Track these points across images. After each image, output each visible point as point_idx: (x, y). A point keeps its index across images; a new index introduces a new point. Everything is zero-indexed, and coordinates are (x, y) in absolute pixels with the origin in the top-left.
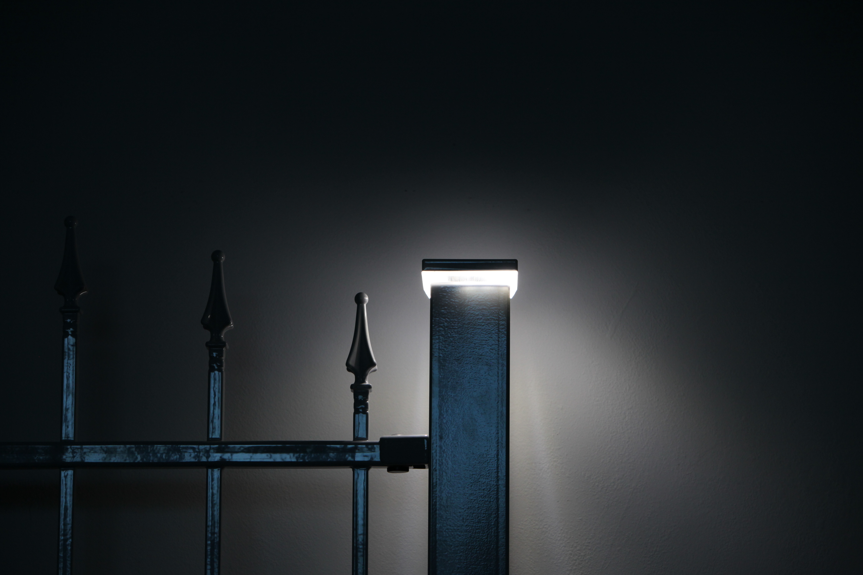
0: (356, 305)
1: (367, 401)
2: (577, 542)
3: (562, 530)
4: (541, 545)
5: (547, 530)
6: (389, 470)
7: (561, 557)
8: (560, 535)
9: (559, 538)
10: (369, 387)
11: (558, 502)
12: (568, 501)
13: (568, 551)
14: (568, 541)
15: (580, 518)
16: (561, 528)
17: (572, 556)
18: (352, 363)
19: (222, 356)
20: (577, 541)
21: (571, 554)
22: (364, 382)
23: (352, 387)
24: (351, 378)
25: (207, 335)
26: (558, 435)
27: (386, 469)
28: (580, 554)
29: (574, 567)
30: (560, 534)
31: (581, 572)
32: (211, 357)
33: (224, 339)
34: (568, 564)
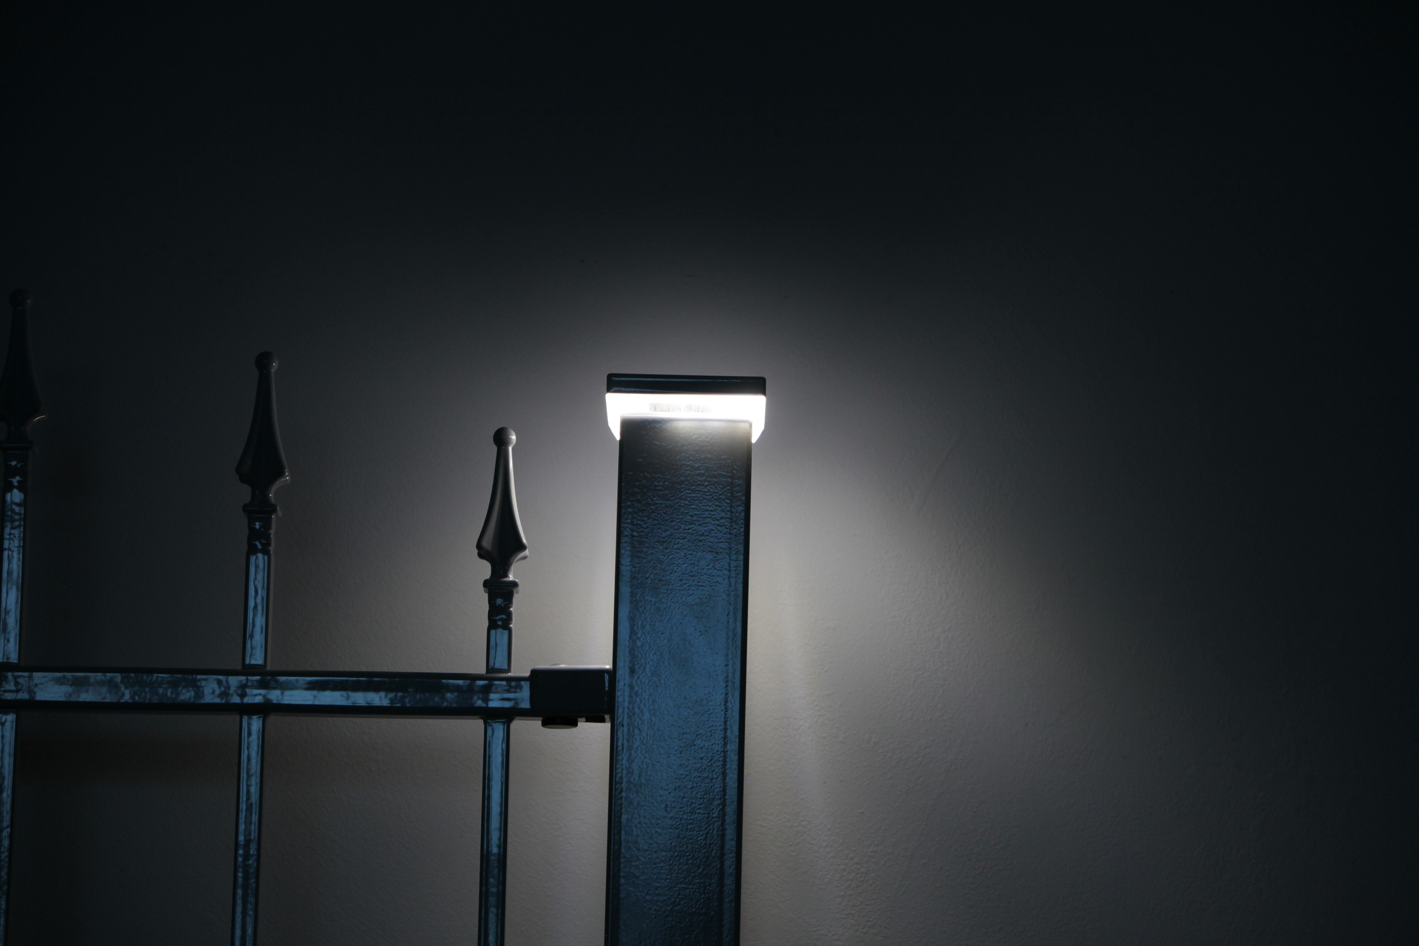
0: (495, 448)
1: (510, 608)
2: (855, 851)
3: (830, 829)
4: (794, 854)
5: (806, 830)
6: (545, 724)
7: (827, 875)
8: (827, 838)
9: (824, 844)
10: (514, 584)
11: (825, 783)
12: (841, 781)
13: (840, 865)
14: (839, 849)
15: (861, 811)
16: (829, 827)
17: (845, 874)
18: (487, 543)
19: (270, 528)
20: (855, 849)
22: (506, 576)
23: (486, 584)
24: (485, 569)
25: (245, 493)
26: (826, 672)
27: (540, 723)
28: (859, 869)
30: (826, 836)
31: (860, 899)
32: (251, 529)
33: (273, 501)
34: (838, 887)
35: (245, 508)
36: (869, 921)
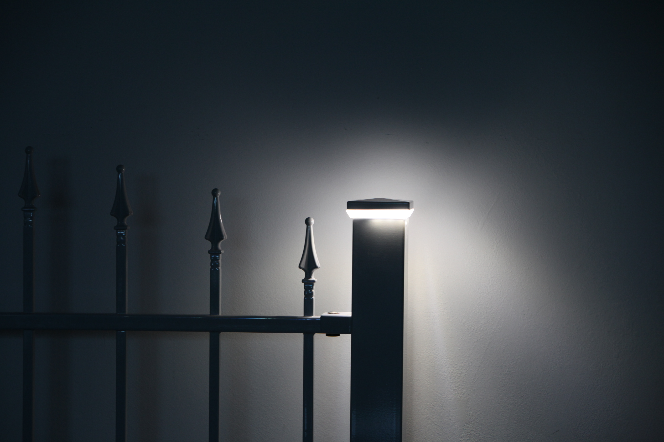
0: (306, 226)
1: (312, 290)
2: (457, 365)
3: (447, 356)
4: (433, 366)
5: (437, 356)
6: (328, 335)
7: (446, 374)
8: (446, 360)
9: (444, 362)
10: (314, 281)
11: (445, 338)
12: (451, 337)
13: (450, 370)
14: (451, 364)
15: (459, 349)
16: (446, 355)
17: (453, 374)
18: (303, 266)
20: (457, 364)
21: (452, 372)
22: (310, 277)
23: (303, 281)
24: (302, 274)
26: (445, 294)
27: (325, 334)
28: (458, 372)
29: (455, 381)
30: (445, 359)
31: (459, 384)
34: (450, 379)
35: (209, 252)
36: (462, 392)
